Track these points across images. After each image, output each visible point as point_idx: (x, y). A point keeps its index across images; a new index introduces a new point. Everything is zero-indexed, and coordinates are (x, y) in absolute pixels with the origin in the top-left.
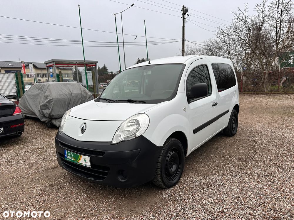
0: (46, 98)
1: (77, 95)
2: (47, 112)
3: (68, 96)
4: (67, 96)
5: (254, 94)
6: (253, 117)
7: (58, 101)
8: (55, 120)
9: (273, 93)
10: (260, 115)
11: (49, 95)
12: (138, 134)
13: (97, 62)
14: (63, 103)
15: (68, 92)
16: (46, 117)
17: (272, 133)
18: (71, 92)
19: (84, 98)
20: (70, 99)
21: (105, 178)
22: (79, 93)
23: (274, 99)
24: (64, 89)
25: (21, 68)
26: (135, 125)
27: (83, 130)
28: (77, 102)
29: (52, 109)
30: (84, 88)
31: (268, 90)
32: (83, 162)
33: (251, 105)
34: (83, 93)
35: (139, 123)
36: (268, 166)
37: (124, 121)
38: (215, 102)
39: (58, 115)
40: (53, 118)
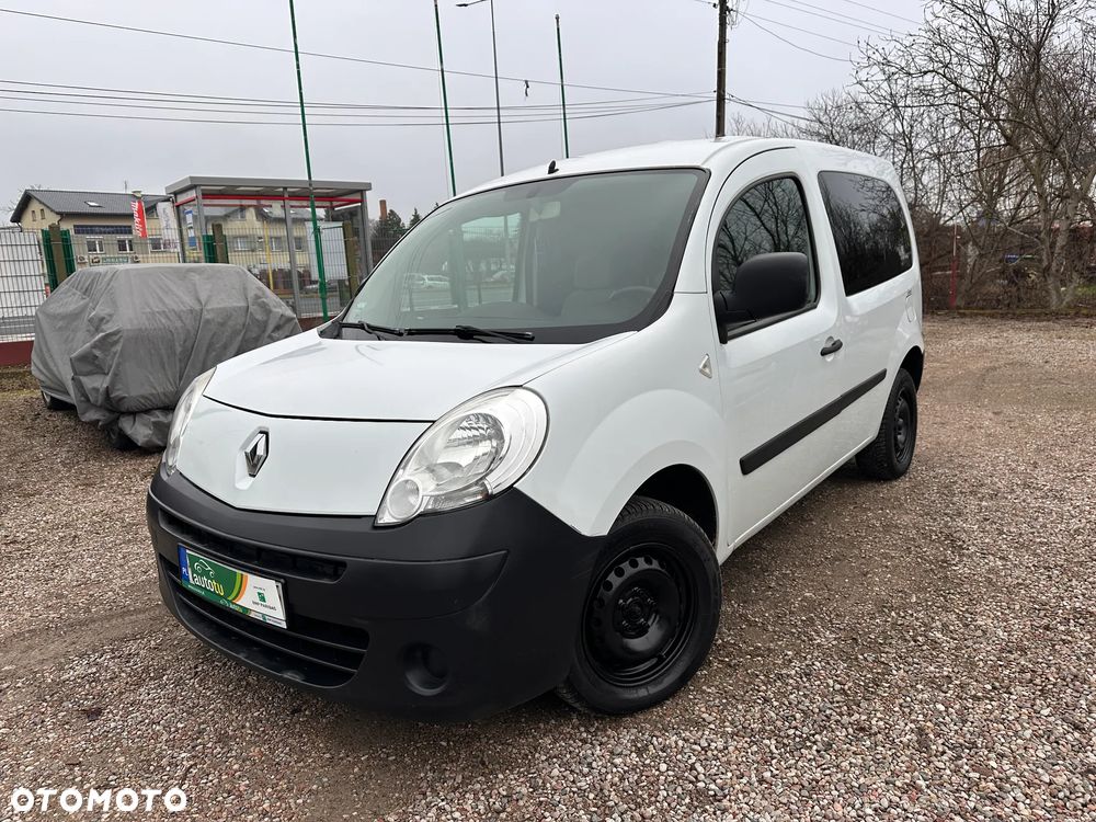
0: (97, 330)
1: (227, 315)
2: (97, 385)
3: (187, 322)
4: (180, 317)
5: (1003, 316)
6: (973, 417)
7: (141, 339)
8: (131, 418)
9: (1085, 312)
10: (1009, 410)
11: (111, 316)
12: (496, 482)
13: (369, 187)
14: (163, 351)
15: (190, 302)
16: (94, 406)
17: (1046, 497)
18: (199, 301)
19: (256, 329)
20: (193, 332)
21: (349, 675)
22: (234, 309)
23: (1084, 337)
24: (174, 289)
25: (132, 215)
26: (484, 438)
27: (254, 462)
28: (225, 347)
29: (116, 375)
30: (259, 289)
31: (1067, 300)
32: (254, 603)
33: (980, 364)
34: (252, 308)
35: (501, 431)
36: (989, 687)
37: (434, 422)
38: (831, 338)
39: (143, 397)
40: (123, 410)
